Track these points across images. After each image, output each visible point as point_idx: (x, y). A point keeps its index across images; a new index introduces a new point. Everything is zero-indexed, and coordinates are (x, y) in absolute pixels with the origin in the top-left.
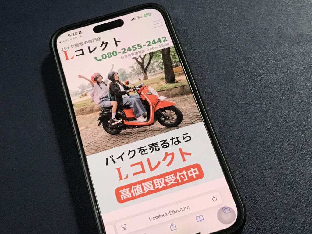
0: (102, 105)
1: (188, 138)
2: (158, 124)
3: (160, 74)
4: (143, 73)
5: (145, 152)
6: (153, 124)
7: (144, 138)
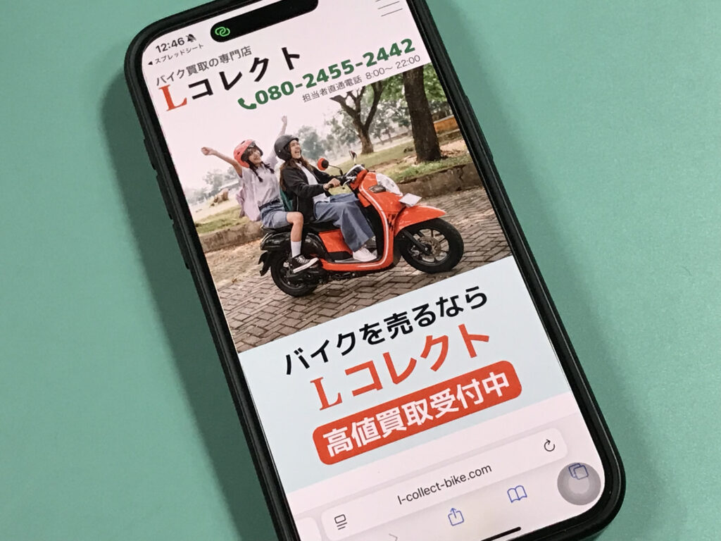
0: (266, 223)
1: (479, 300)
2: (404, 266)
3: (399, 140)
4: (359, 136)
5: (377, 337)
6: (392, 266)
7: (374, 303)
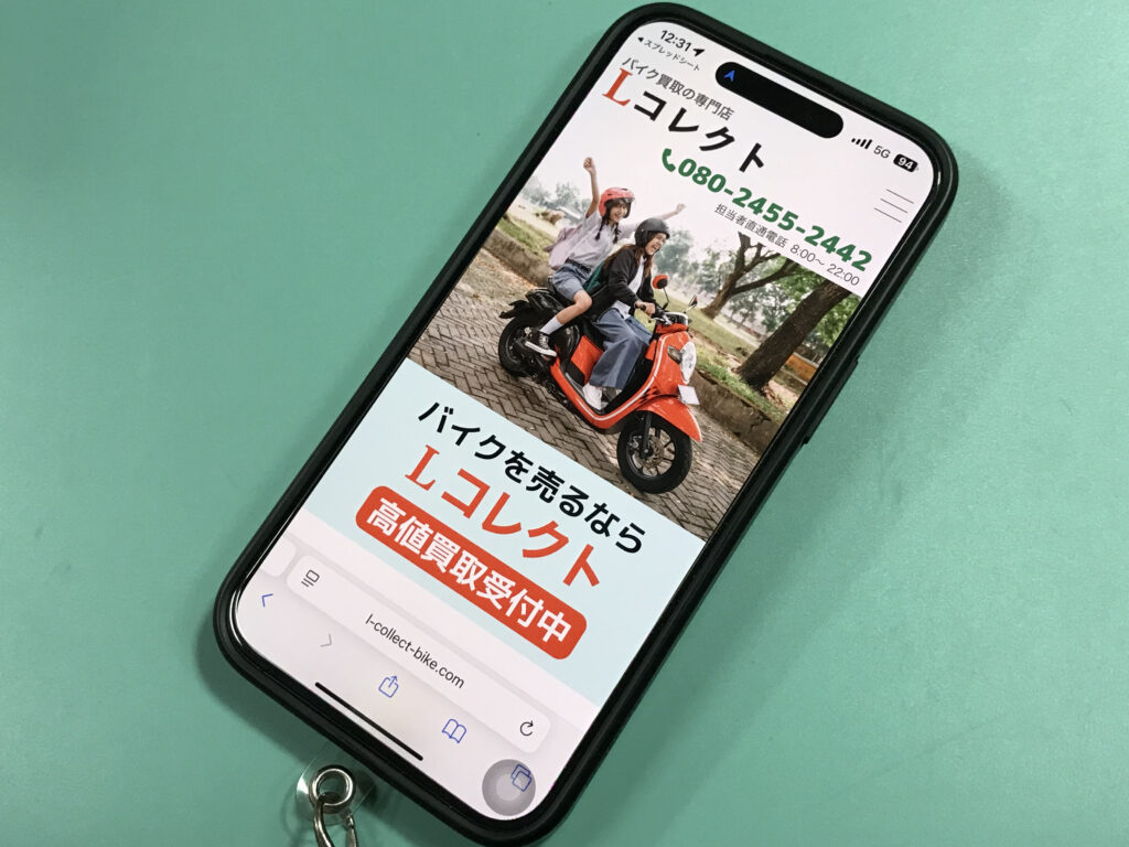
0: (557, 278)
2: (612, 443)
3: (747, 334)
6: (603, 431)
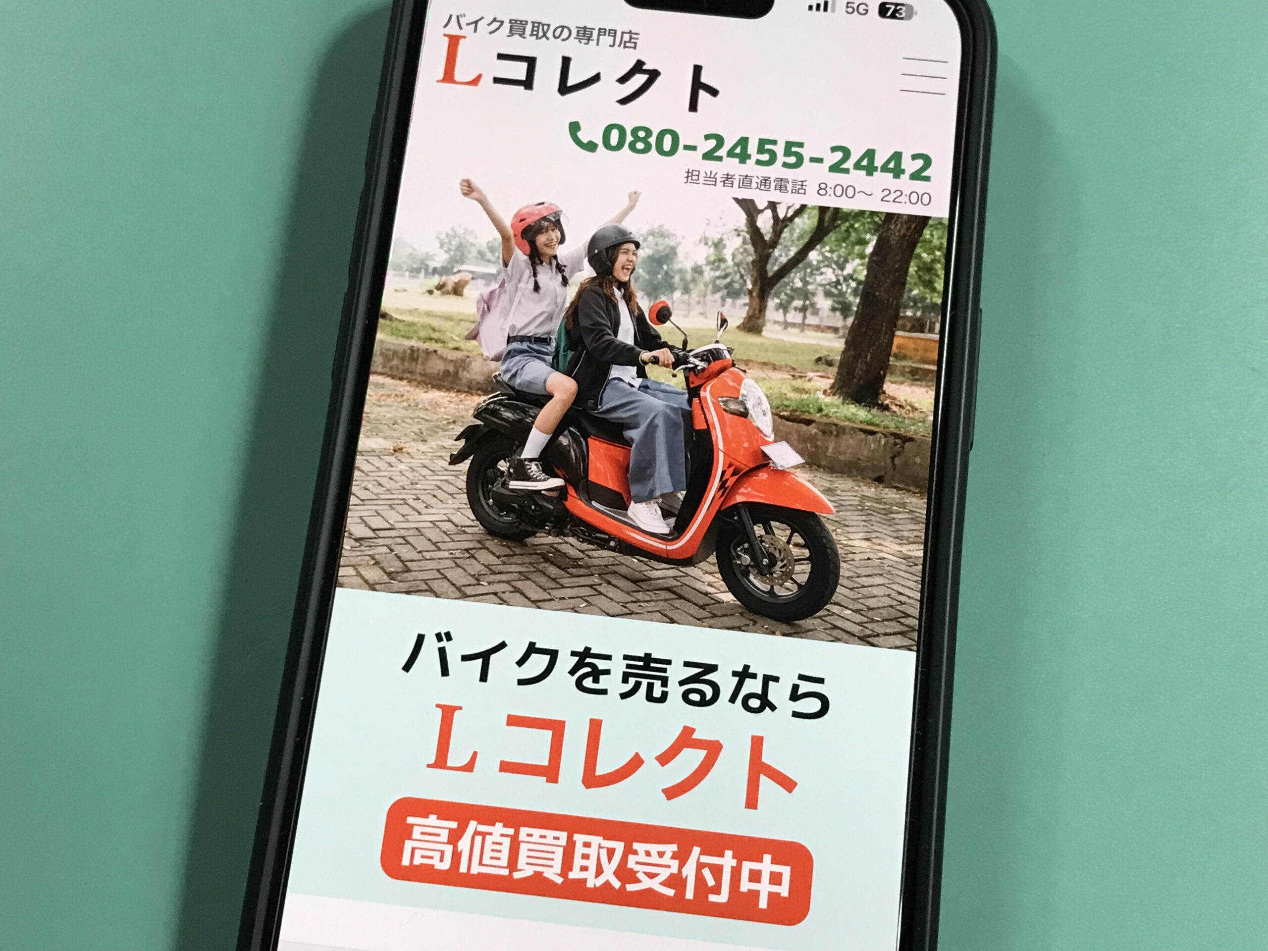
0: (506, 371)
2: (710, 574)
3: (819, 334)
4: (750, 292)
5: (596, 681)
6: (689, 562)
